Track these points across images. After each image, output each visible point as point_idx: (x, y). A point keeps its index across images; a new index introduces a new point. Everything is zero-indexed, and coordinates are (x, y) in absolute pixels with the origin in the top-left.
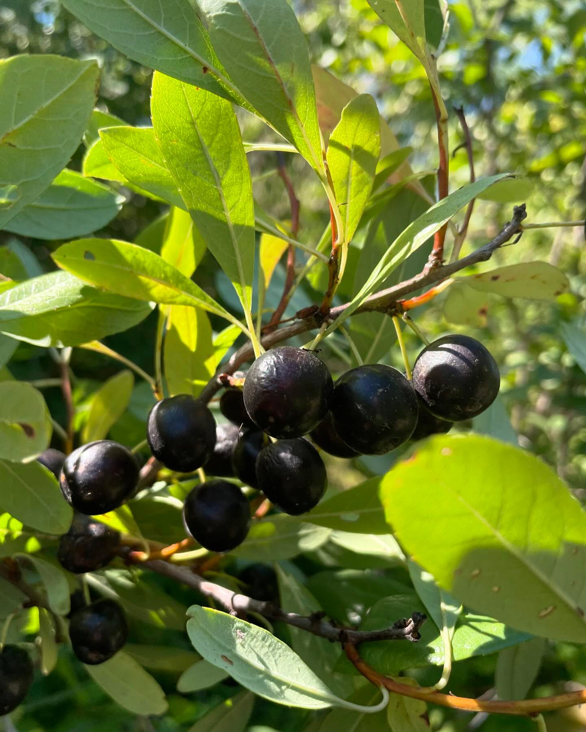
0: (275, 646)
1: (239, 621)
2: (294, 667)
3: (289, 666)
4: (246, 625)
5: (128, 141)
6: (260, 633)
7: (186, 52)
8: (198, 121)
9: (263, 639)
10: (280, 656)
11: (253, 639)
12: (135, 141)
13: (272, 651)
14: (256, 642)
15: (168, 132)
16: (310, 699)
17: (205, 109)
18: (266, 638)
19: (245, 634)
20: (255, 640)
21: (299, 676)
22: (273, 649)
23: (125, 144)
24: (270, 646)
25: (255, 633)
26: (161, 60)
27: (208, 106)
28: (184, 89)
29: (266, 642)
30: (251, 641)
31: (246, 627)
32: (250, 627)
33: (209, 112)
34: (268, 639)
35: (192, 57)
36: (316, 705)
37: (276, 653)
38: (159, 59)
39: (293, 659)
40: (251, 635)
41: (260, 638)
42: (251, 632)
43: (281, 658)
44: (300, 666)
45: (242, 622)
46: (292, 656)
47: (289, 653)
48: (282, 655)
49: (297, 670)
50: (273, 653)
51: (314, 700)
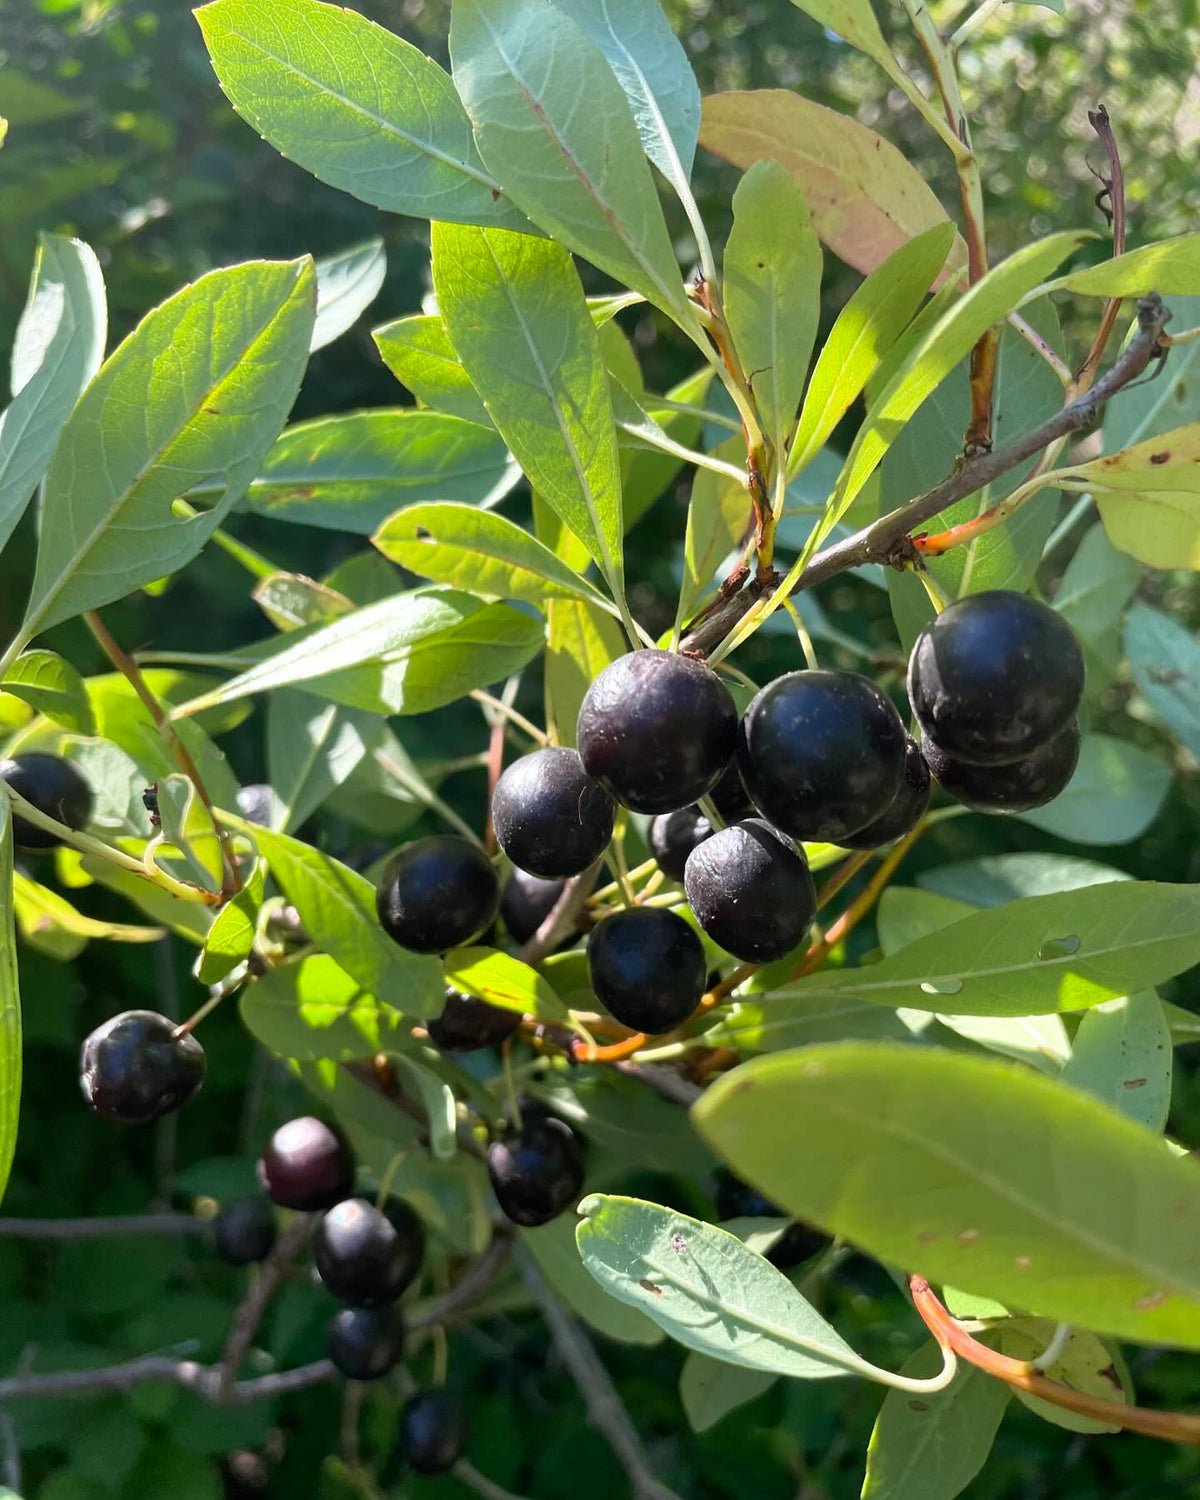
0: (746, 1261)
1: (680, 1218)
2: (781, 1299)
3: (772, 1297)
4: (692, 1224)
5: (419, 340)
6: (718, 1240)
7: (466, 174)
8: (512, 285)
9: (724, 1249)
10: (755, 1280)
11: (704, 1250)
12: (431, 337)
13: (739, 1271)
14: (711, 1254)
15: (464, 311)
16: (805, 1358)
17: (524, 260)
18: (730, 1247)
19: (691, 1239)
20: (709, 1249)
21: (788, 1316)
22: (741, 1268)
23: (415, 346)
24: (735, 1261)
25: (708, 1239)
26: (429, 199)
27: (527, 253)
28: (484, 234)
29: (729, 1254)
30: (700, 1253)
31: (693, 1228)
32: (700, 1227)
33: (530, 262)
34: (733, 1249)
35: (475, 180)
36: (814, 1370)
37: (746, 1275)
38: (425, 197)
39: (780, 1285)
40: (702, 1242)
41: (718, 1248)
42: (702, 1236)
43: (756, 1283)
44: (791, 1299)
45: (685, 1219)
46: (777, 1282)
47: (771, 1275)
48: (758, 1277)
49: (786, 1306)
50: (742, 1274)
51: (812, 1361)
